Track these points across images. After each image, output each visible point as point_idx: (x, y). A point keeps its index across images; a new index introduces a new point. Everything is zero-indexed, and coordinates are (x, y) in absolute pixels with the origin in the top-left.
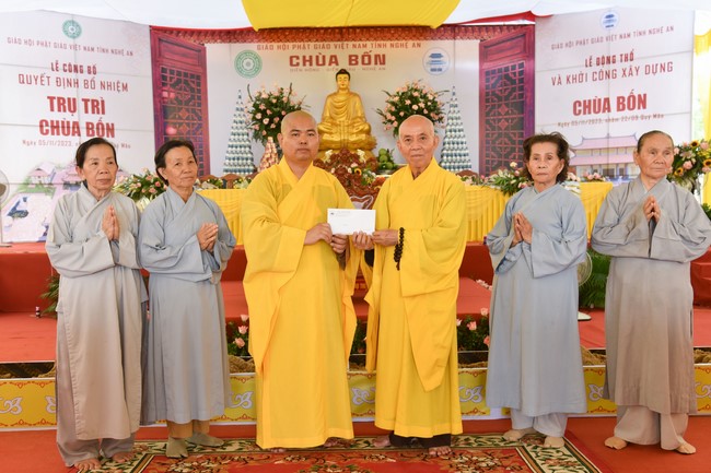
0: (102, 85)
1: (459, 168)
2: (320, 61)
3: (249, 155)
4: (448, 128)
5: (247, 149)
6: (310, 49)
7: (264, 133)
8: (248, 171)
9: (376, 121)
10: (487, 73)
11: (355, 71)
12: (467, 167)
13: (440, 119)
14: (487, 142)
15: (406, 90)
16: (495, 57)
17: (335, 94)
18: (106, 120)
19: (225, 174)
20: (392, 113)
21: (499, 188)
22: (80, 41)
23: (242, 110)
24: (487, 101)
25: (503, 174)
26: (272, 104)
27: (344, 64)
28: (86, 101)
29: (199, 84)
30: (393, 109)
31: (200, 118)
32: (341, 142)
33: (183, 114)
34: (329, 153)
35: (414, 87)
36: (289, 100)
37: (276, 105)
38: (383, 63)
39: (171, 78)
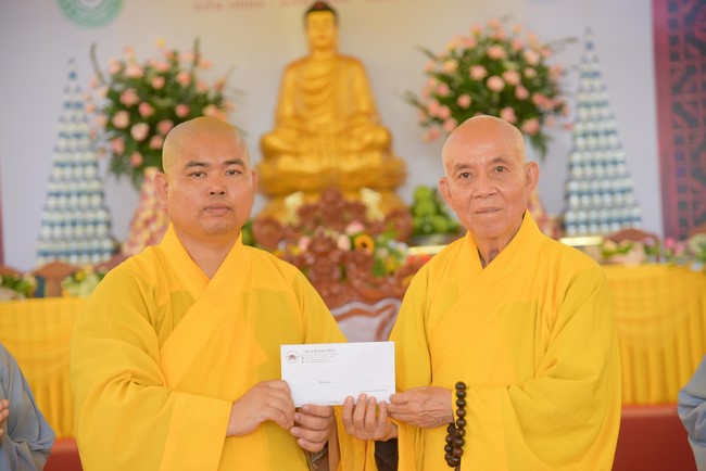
1: (609, 222)
3: (101, 215)
4: (579, 128)
5: (96, 200)
7: (137, 159)
8: (100, 252)
9: (403, 122)
12: (630, 219)
13: (559, 109)
14: (680, 157)
15: (471, 45)
17: (304, 61)
19: (41, 263)
20: (443, 101)
23: (79, 106)
24: (674, 57)
26: (153, 90)
30: (444, 91)
32: (323, 174)
34: (294, 201)
35: (492, 34)
36: (192, 82)
37: (162, 94)
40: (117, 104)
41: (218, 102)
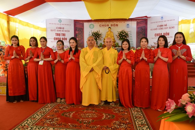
0: (65, 31)
2: (105, 26)
6: (104, 23)
9: (116, 37)
10: (138, 28)
11: (112, 27)
12: (133, 46)
13: (128, 37)
14: (138, 41)
15: (121, 31)
16: (140, 25)
17: (108, 32)
18: (65, 37)
20: (119, 36)
22: (61, 23)
23: (90, 35)
24: (138, 33)
27: (110, 26)
28: (62, 34)
29: (83, 30)
31: (83, 37)
33: (80, 36)
35: (123, 30)
36: (99, 33)
37: (96, 34)
38: (118, 26)
39: (78, 29)
40: (93, 35)
41: (101, 35)
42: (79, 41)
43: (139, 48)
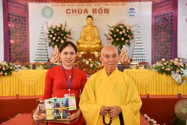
1: (140, 60)
3: (46, 54)
4: (136, 42)
5: (45, 51)
6: (76, 6)
7: (53, 43)
8: (45, 60)
9: (104, 39)
10: (155, 17)
11: (96, 16)
12: (144, 60)
13: (132, 38)
14: (155, 48)
15: (117, 25)
16: (159, 9)
17: (86, 26)
19: (35, 62)
20: (111, 35)
21: (156, 70)
23: (43, 33)
24: (155, 29)
25: (158, 64)
26: (57, 31)
27: (90, 13)
29: (25, 21)
30: (111, 33)
31: (25, 36)
33: (18, 34)
34: (82, 53)
35: (121, 23)
36: (65, 29)
37: (59, 31)
38: (108, 12)
39: (12, 18)
40: (50, 33)
41: (69, 33)
42: (17, 46)
43: (157, 63)
